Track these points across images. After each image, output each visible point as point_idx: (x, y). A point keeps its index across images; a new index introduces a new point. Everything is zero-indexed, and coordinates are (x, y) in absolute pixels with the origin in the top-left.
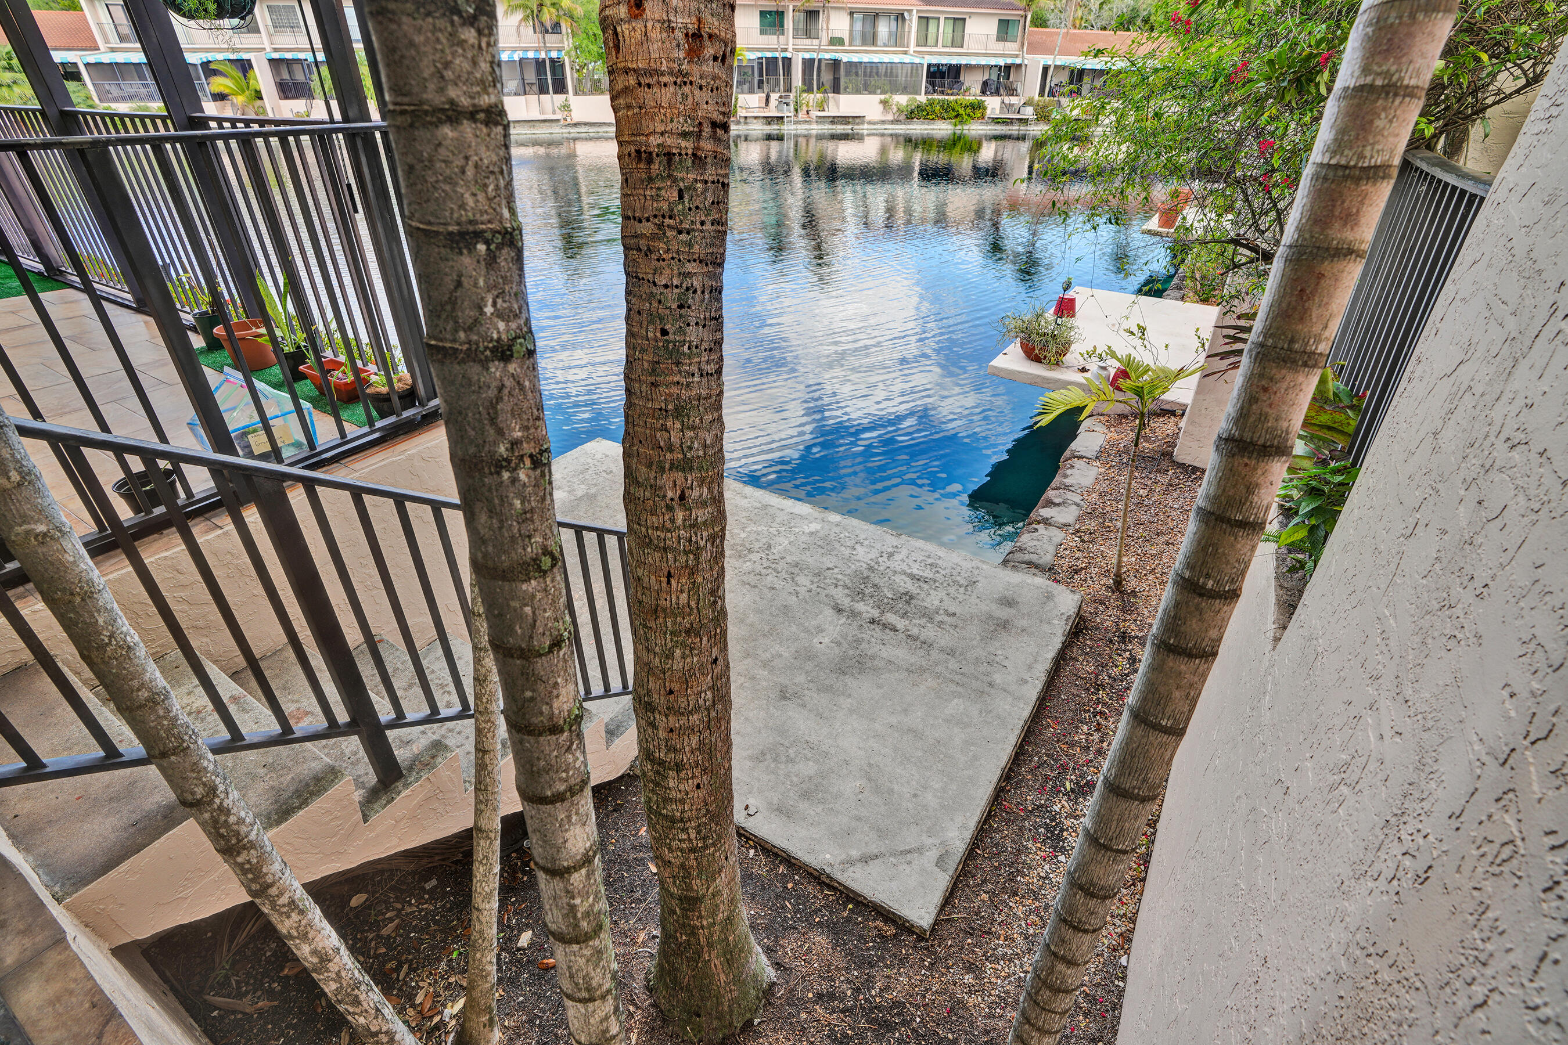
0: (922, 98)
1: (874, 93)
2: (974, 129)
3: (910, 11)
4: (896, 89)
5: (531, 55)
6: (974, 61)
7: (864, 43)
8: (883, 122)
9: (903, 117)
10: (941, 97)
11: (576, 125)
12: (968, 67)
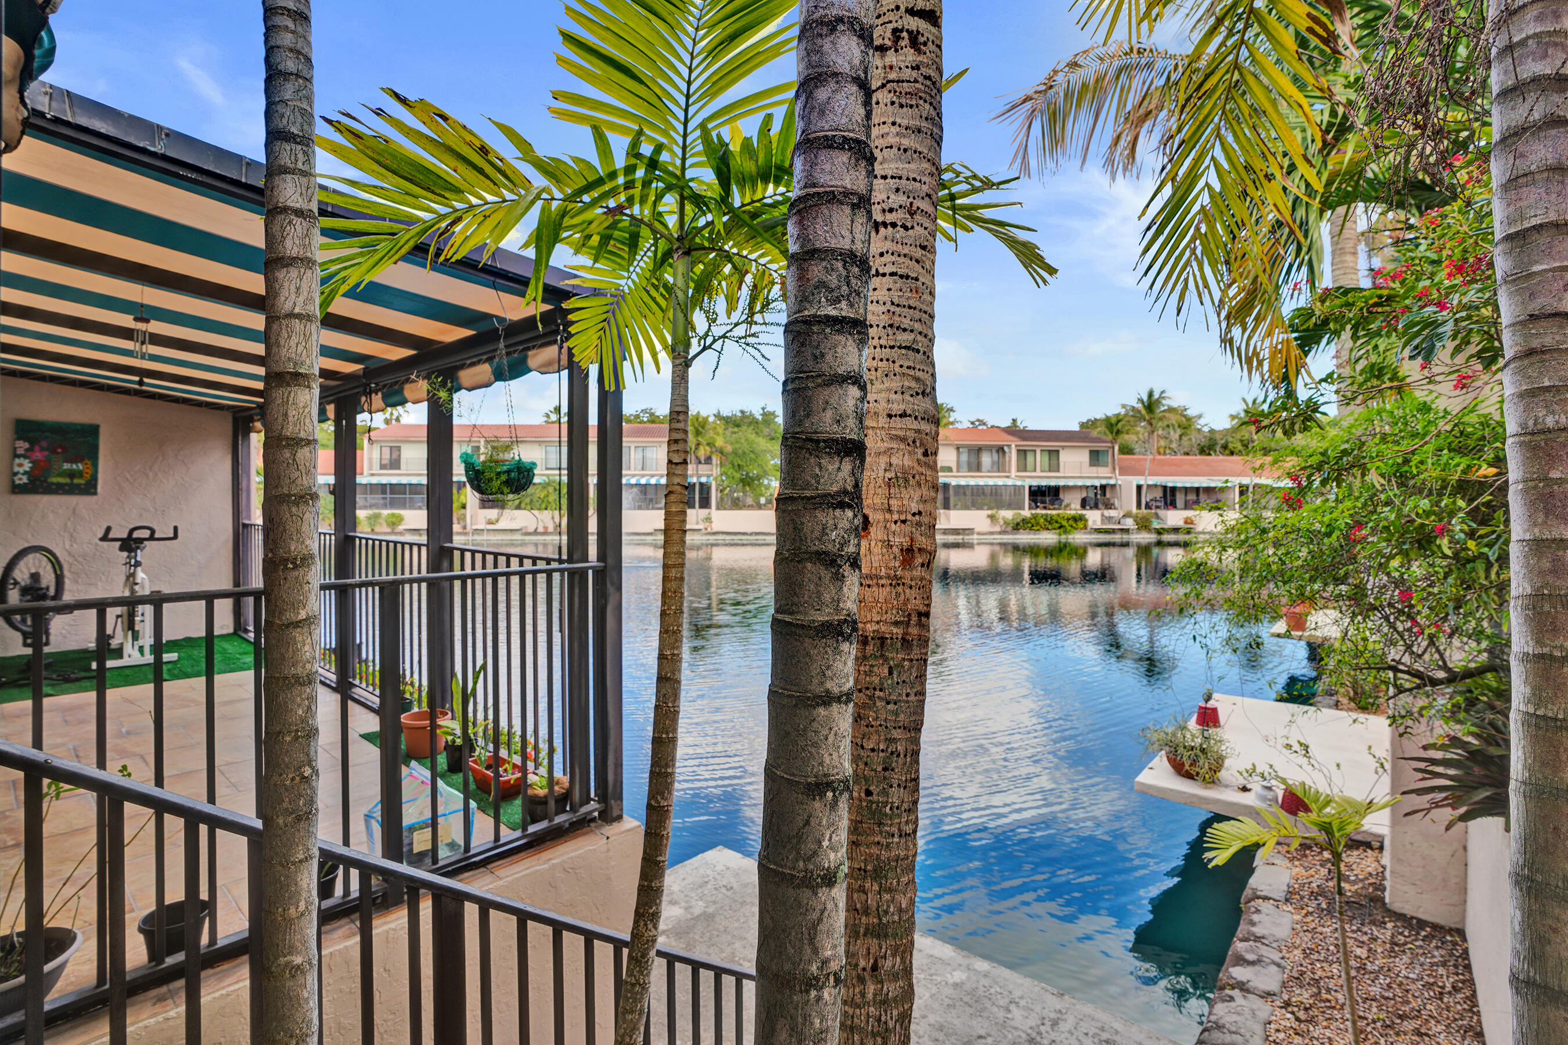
0: (1026, 513)
1: (980, 508)
2: (1078, 538)
3: (1009, 446)
4: (1000, 505)
6: (1071, 483)
7: (970, 470)
8: (992, 533)
9: (1009, 529)
10: (1044, 512)
11: (715, 533)
12: (1067, 488)
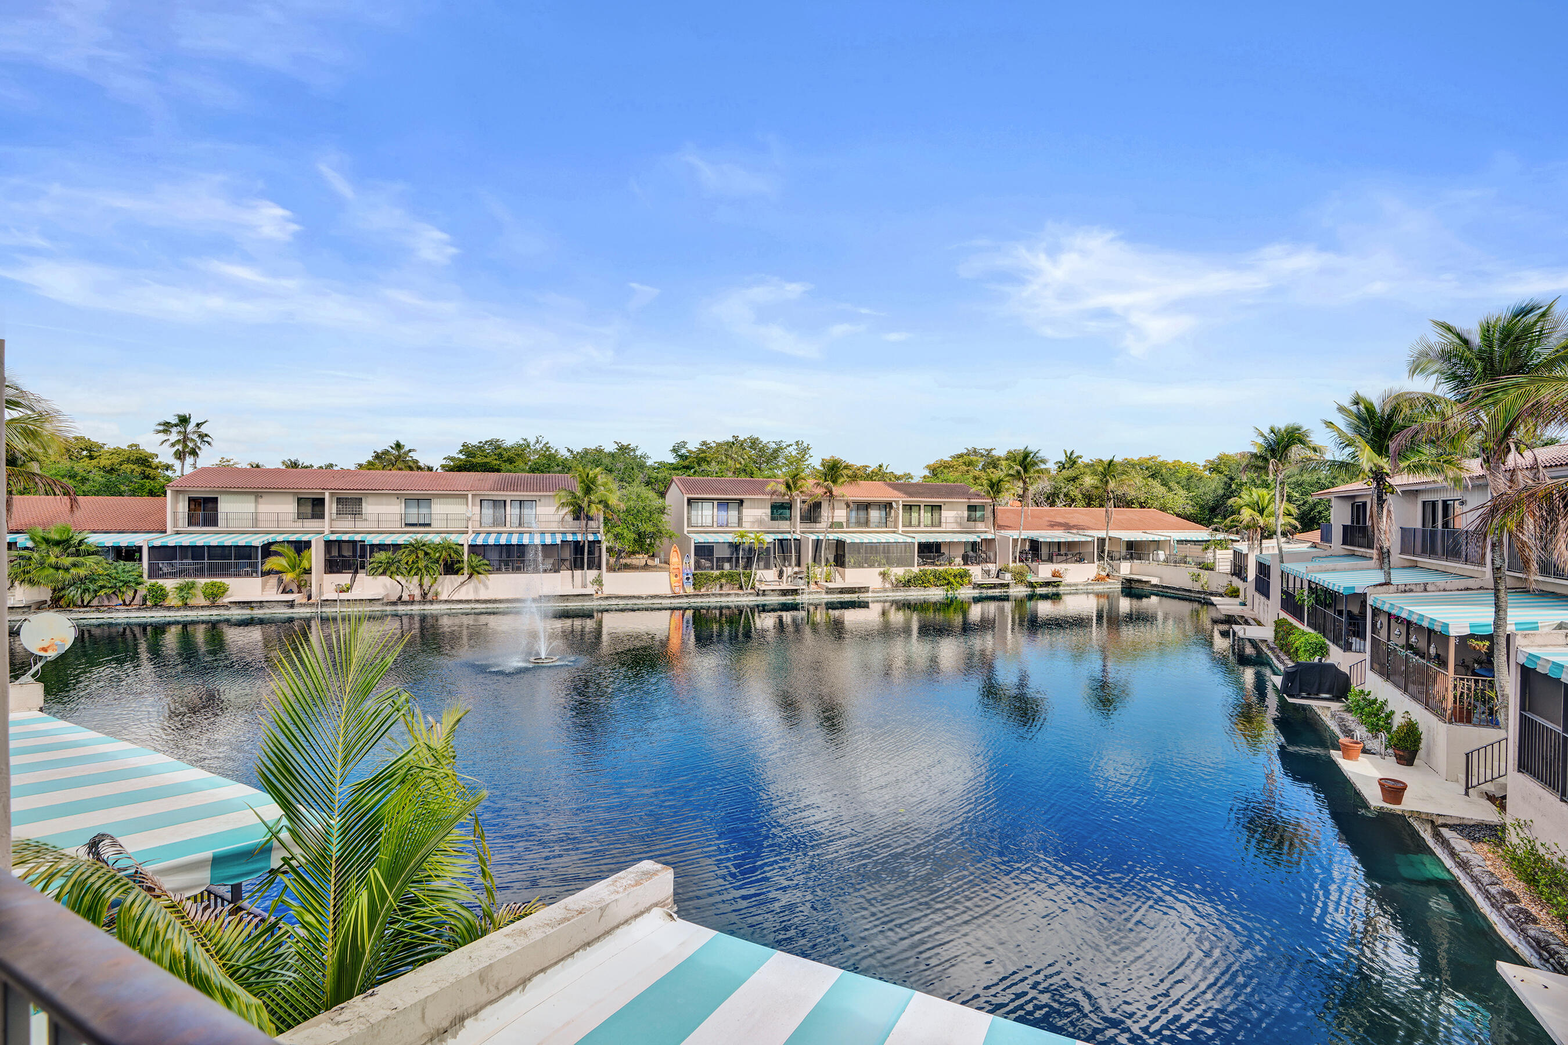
0: (916, 569)
1: (871, 566)
2: (965, 593)
3: (897, 502)
4: (890, 563)
5: (570, 538)
6: (951, 539)
7: (859, 524)
8: (884, 591)
9: (901, 584)
10: (932, 568)
11: (607, 598)
12: (950, 544)
